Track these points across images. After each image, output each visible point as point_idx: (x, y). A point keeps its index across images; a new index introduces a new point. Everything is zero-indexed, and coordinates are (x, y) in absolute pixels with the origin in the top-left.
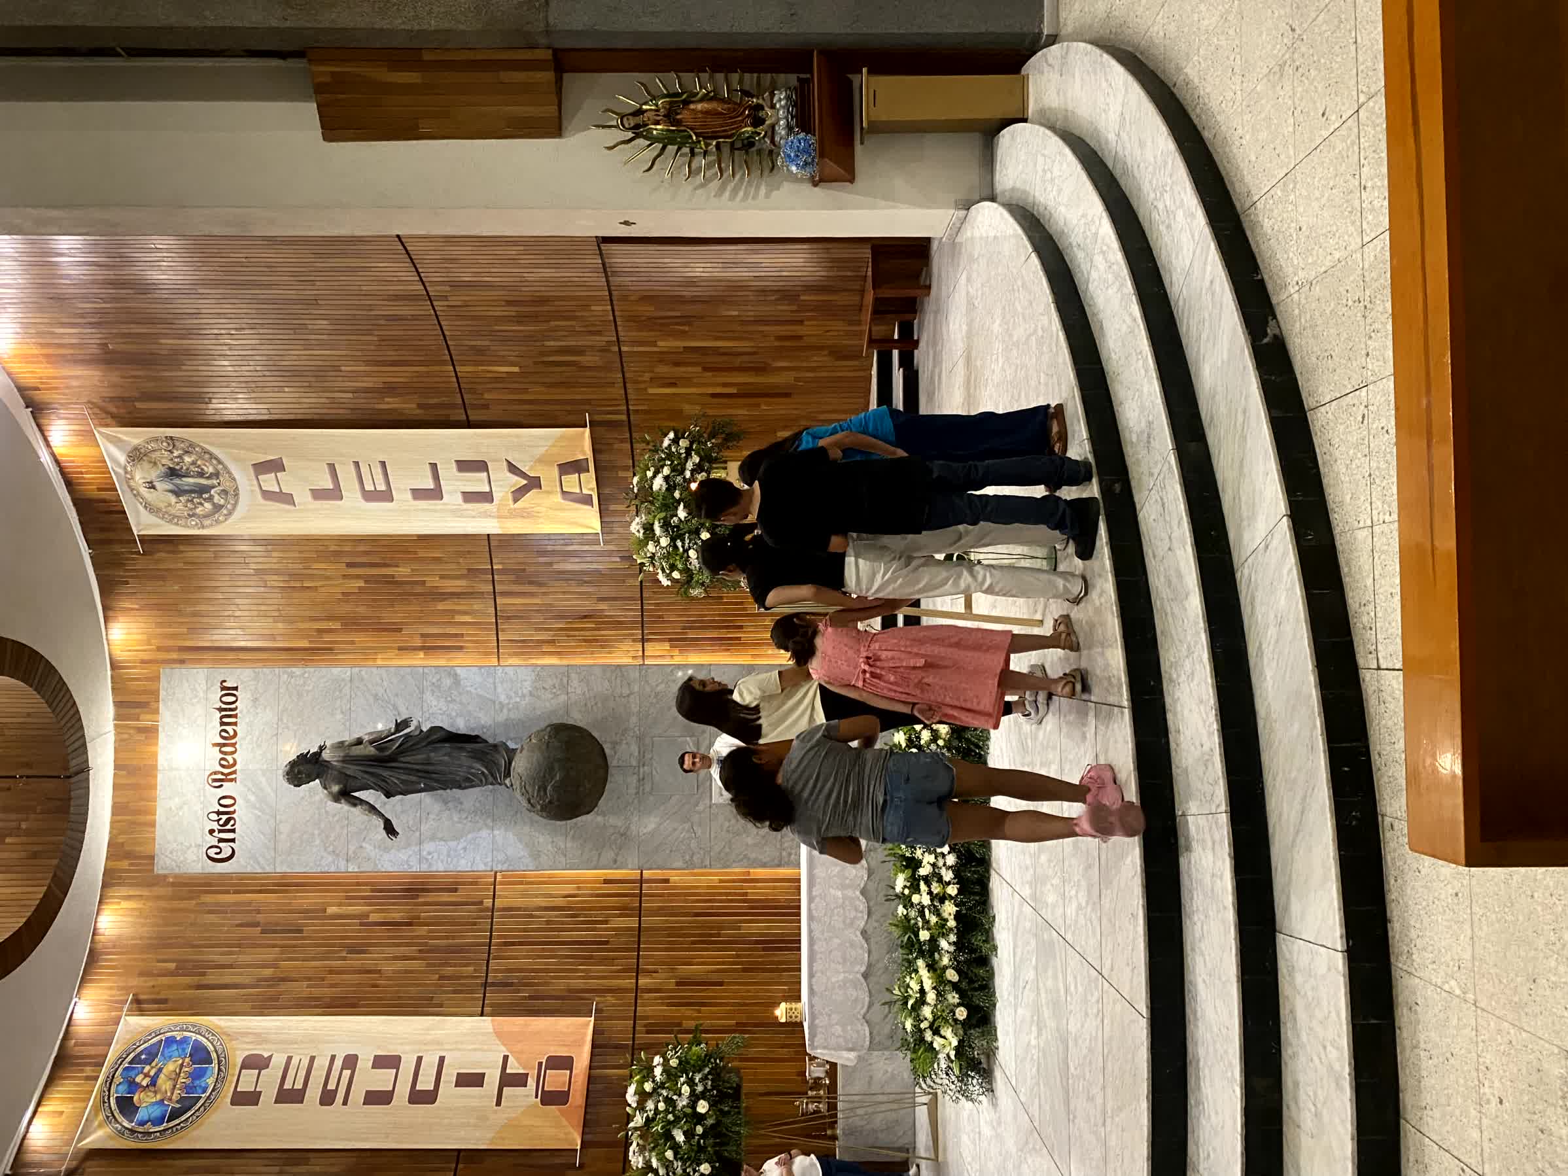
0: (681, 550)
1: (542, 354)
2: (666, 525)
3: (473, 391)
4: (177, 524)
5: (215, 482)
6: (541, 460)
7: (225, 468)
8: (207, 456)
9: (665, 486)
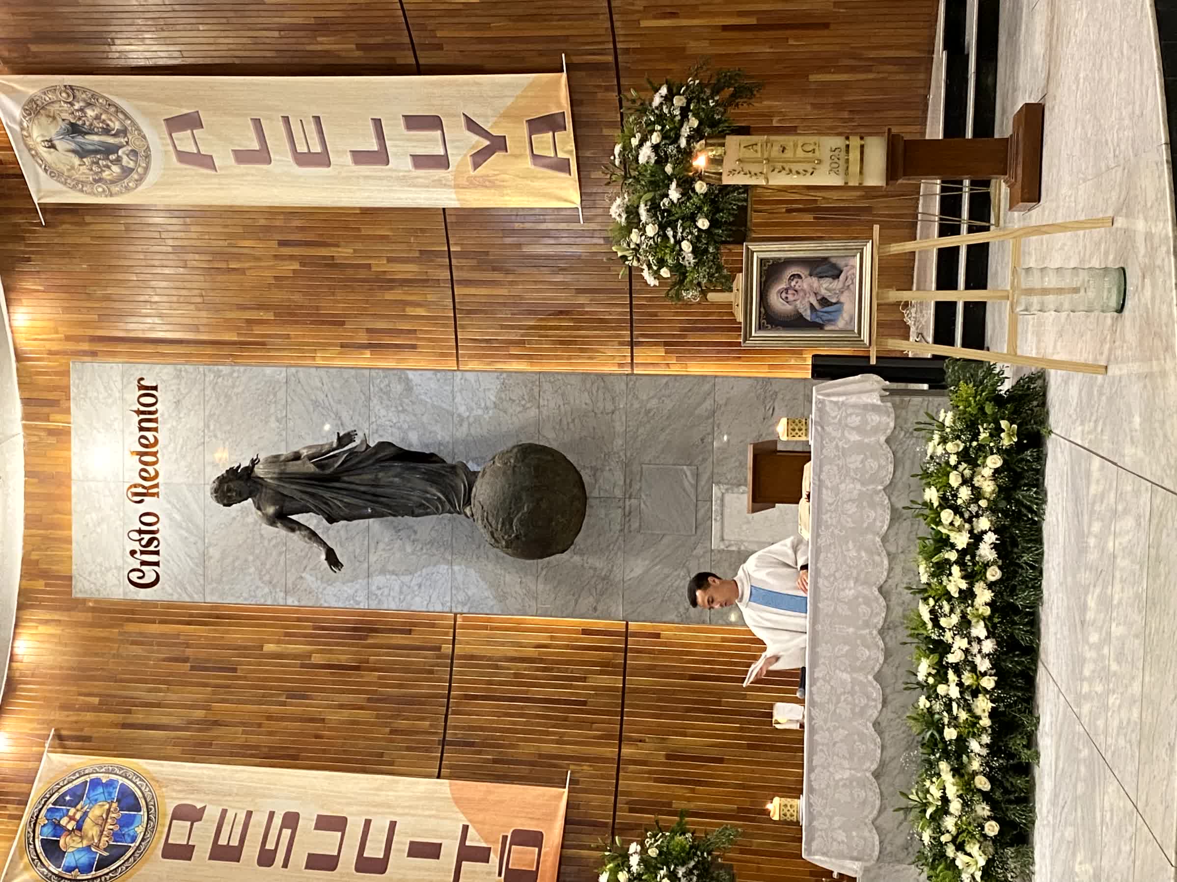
0: (672, 241)
2: (654, 208)
3: (423, 28)
4: (82, 191)
5: (123, 140)
6: (507, 115)
7: (133, 123)
8: (112, 109)
9: (654, 158)
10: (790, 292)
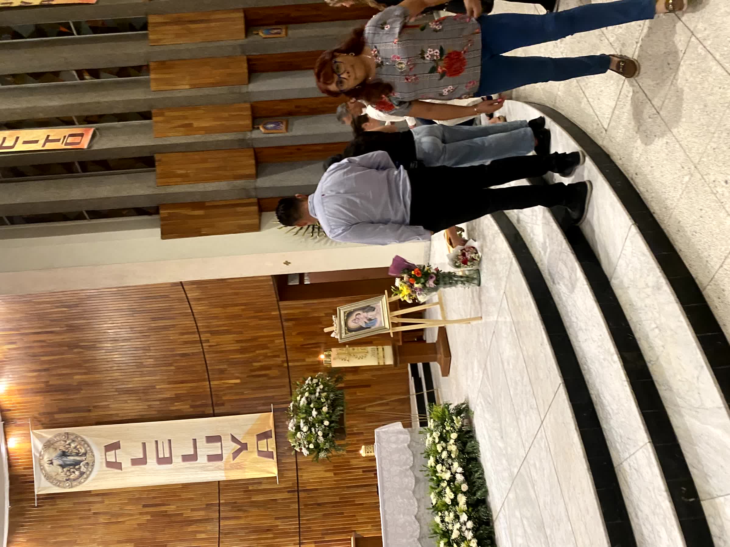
0: (314, 432)
1: (252, 371)
3: (217, 396)
4: (59, 486)
5: (84, 458)
6: (249, 433)
7: (91, 449)
8: (83, 443)
9: (306, 402)
10: (356, 320)
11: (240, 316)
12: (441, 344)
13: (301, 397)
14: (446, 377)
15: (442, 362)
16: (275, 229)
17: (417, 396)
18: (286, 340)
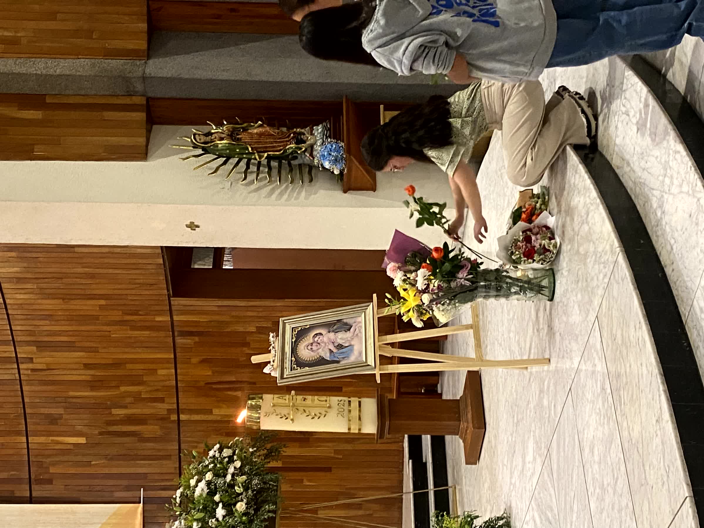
1: (110, 423)
3: (40, 464)
9: (206, 491)
10: (314, 344)
11: (97, 318)
12: (469, 401)
13: (199, 481)
14: (473, 466)
15: (469, 437)
16: (175, 159)
17: (415, 495)
18: (179, 371)
